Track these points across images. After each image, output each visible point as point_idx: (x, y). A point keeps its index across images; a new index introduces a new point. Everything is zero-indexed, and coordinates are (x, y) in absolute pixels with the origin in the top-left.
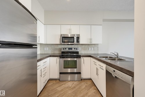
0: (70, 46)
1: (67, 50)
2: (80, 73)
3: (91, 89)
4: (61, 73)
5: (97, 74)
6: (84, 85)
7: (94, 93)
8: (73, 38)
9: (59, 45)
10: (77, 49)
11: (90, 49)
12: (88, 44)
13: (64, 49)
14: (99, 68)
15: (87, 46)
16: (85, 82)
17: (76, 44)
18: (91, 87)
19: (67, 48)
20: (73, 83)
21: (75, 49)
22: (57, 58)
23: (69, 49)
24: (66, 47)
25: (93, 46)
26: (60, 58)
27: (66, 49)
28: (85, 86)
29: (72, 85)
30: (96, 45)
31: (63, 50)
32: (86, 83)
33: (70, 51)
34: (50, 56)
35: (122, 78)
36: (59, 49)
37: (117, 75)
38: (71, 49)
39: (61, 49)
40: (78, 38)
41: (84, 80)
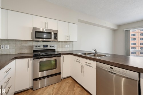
0: (45, 44)
1: (41, 48)
2: (60, 73)
3: (75, 89)
4: (34, 80)
5: (82, 72)
6: (66, 86)
7: (80, 92)
8: (50, 34)
9: (29, 42)
10: (53, 46)
11: (66, 47)
12: (64, 42)
13: (36, 47)
14: (85, 66)
15: (63, 43)
16: (66, 82)
17: (53, 41)
18: (75, 86)
19: (41, 46)
20: (54, 88)
21: (51, 46)
22: (29, 59)
23: (44, 46)
24: (40, 44)
25: (69, 43)
26: (33, 59)
27: (39, 46)
28: (68, 87)
29: (53, 90)
30: (71, 42)
31: (35, 49)
32: (68, 83)
33: (46, 48)
34: (16, 58)
35: (125, 75)
36: (30, 46)
37: (117, 72)
38: (47, 46)
39: (33, 47)
40: (56, 35)
41: (63, 80)
